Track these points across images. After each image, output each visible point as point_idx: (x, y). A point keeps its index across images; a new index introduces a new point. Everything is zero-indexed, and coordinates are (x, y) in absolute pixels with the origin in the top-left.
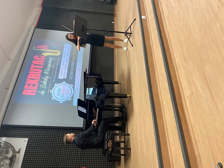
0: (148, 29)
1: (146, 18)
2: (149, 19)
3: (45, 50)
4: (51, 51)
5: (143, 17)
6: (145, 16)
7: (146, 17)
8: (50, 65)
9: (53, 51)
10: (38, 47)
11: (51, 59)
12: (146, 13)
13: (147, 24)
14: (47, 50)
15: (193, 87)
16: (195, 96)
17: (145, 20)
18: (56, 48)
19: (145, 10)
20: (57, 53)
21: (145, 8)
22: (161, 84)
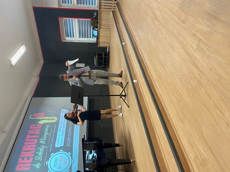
0: (141, 91)
2: (140, 82)
3: (41, 118)
4: (48, 118)
5: (134, 81)
7: (137, 81)
8: (46, 133)
9: (50, 118)
10: (35, 115)
11: (48, 126)
12: (137, 77)
13: (139, 87)
14: (44, 118)
15: (196, 150)
16: (200, 159)
17: (137, 83)
18: (52, 114)
19: (136, 74)
20: (54, 119)
21: (135, 73)
22: (163, 147)
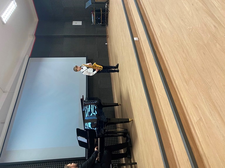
0: (142, 50)
1: (139, 40)
2: (142, 40)
5: (135, 39)
6: (138, 37)
12: (138, 34)
13: (140, 45)
15: (200, 113)
16: (205, 122)
17: (138, 42)
21: (137, 30)
